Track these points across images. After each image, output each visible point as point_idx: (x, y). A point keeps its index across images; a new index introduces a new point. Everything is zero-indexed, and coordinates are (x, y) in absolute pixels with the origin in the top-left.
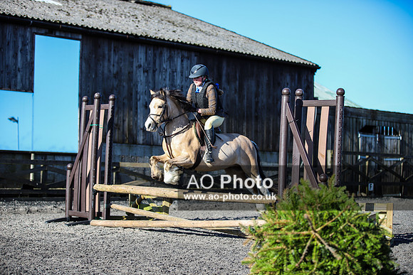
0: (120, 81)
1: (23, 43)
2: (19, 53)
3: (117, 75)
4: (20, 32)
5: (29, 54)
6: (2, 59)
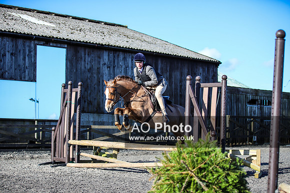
0: (92, 74)
1: (29, 50)
2: (27, 57)
3: (90, 70)
4: (27, 43)
5: (33, 57)
6: (16, 61)
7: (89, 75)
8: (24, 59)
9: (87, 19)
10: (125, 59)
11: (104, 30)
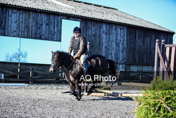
0: (96, 38)
1: (57, 22)
2: (56, 26)
3: (94, 35)
4: (56, 18)
5: (59, 26)
6: (49, 28)
7: (94, 38)
8: (54, 27)
9: (93, 4)
10: (116, 29)
11: (103, 11)
